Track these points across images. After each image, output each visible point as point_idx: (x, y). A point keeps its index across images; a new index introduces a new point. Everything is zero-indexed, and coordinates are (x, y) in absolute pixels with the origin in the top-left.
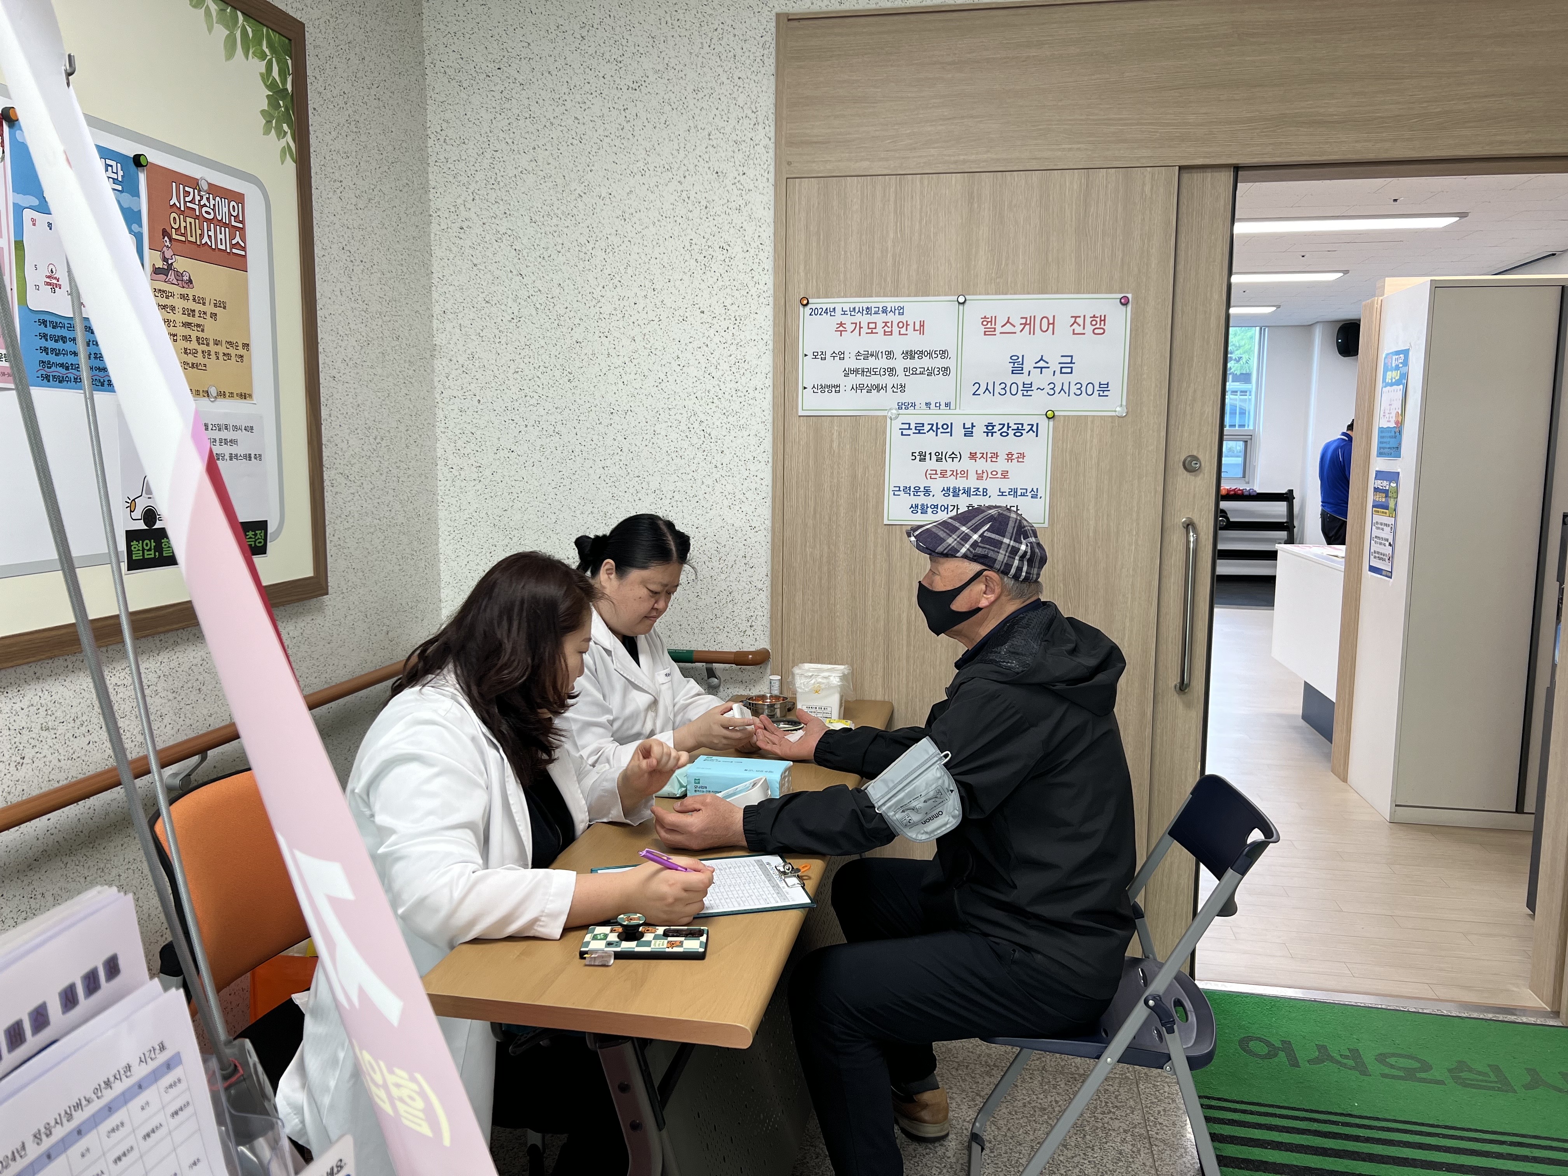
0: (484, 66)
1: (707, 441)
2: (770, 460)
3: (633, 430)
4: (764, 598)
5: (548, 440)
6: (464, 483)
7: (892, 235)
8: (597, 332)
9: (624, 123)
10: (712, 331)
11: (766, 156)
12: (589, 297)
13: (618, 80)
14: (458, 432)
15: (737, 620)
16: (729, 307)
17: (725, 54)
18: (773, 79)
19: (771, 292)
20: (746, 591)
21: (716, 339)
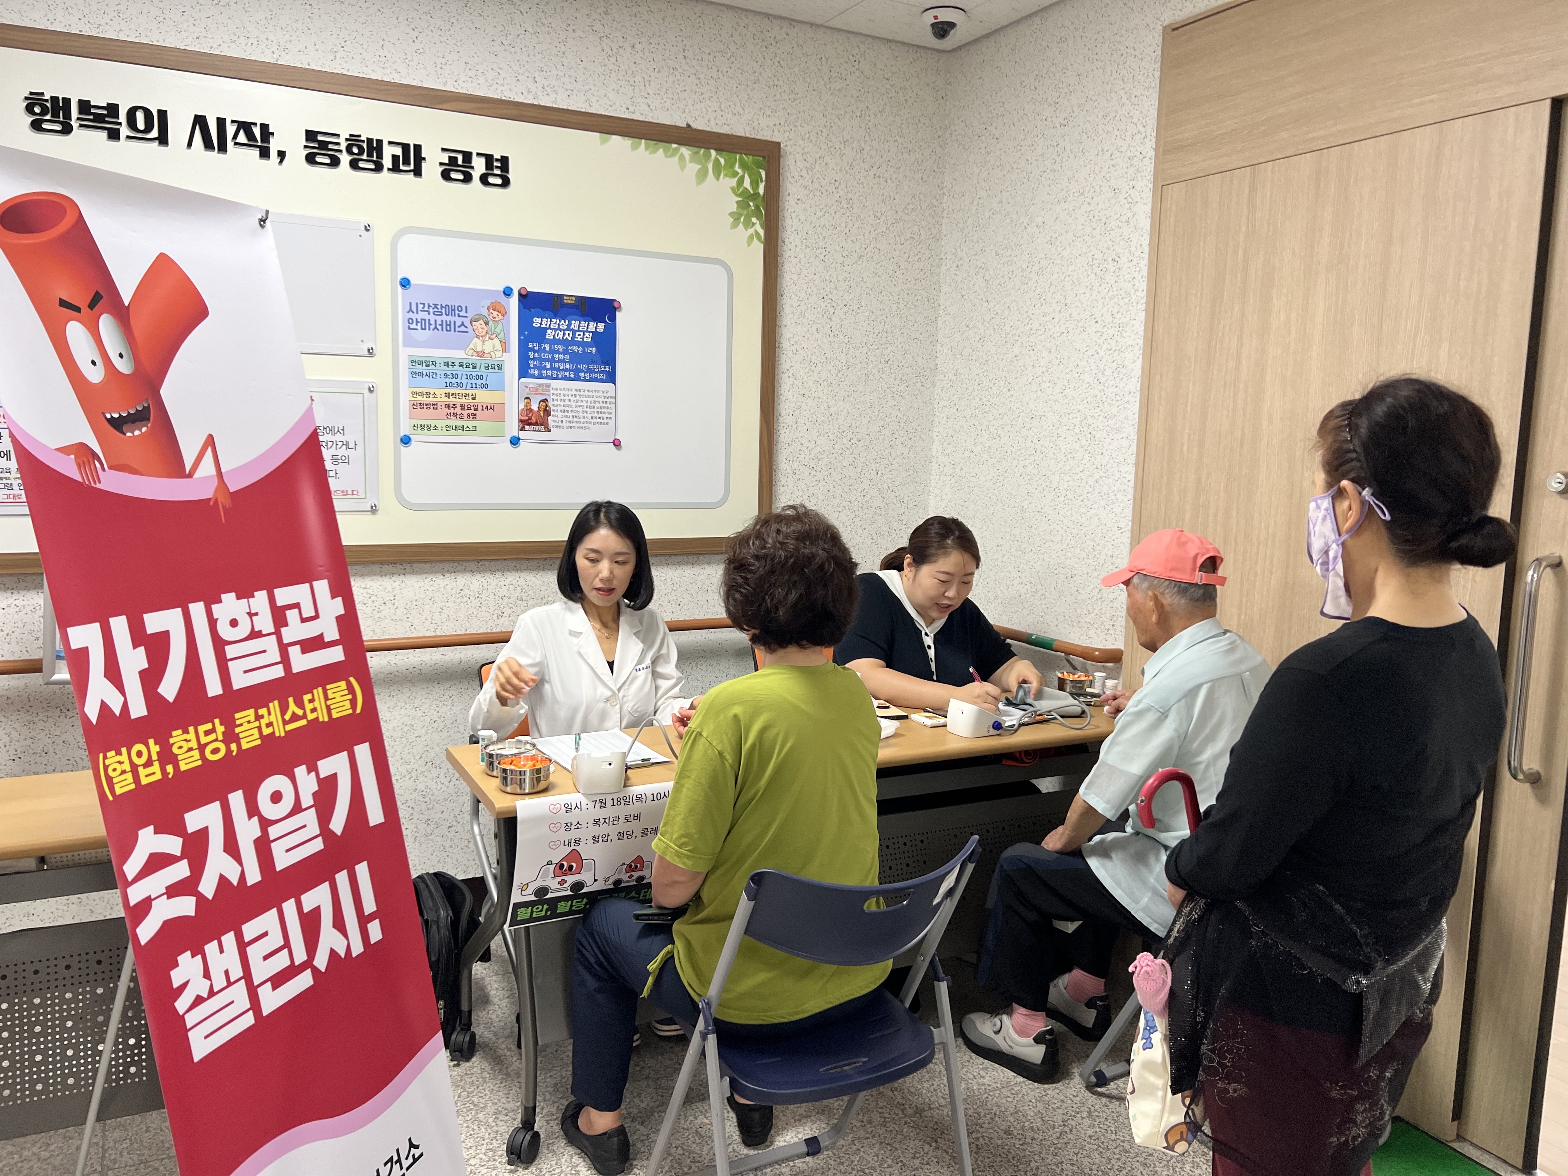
0: (977, 129)
1: (1093, 444)
2: (1135, 462)
3: (1045, 433)
8: (1028, 347)
11: (1148, 166)
12: (1026, 316)
14: (944, 435)
17: (1127, 76)
18: (1157, 91)
19: (1145, 298)
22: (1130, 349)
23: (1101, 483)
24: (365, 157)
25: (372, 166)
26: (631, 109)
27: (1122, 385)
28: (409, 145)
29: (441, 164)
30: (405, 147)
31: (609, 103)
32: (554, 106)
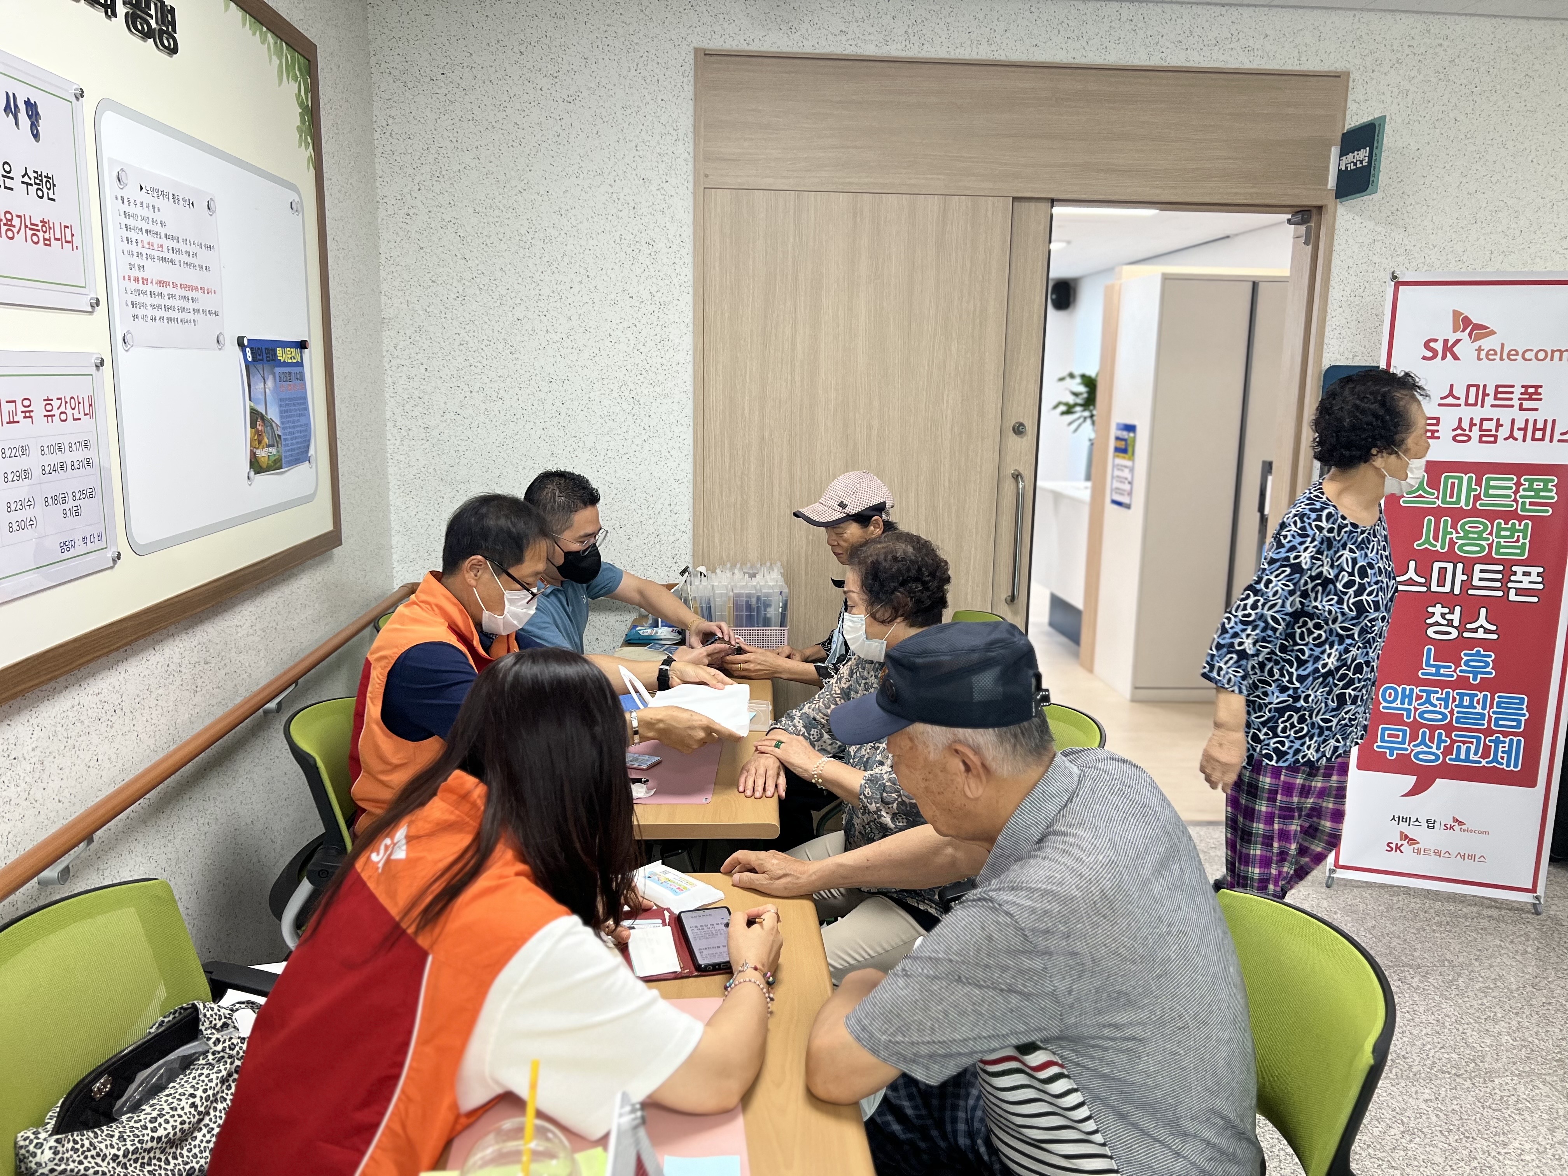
0: (428, 70)
1: (637, 407)
2: (691, 424)
3: (571, 397)
4: (687, 538)
5: (492, 404)
6: (413, 442)
7: (791, 239)
8: (537, 312)
9: (560, 131)
10: (640, 314)
11: (685, 167)
12: (529, 280)
13: (554, 92)
14: (406, 397)
15: (664, 558)
16: (654, 293)
17: (650, 78)
18: (691, 103)
19: (691, 283)
20: (672, 533)
21: (644, 321)
27: (668, 356)
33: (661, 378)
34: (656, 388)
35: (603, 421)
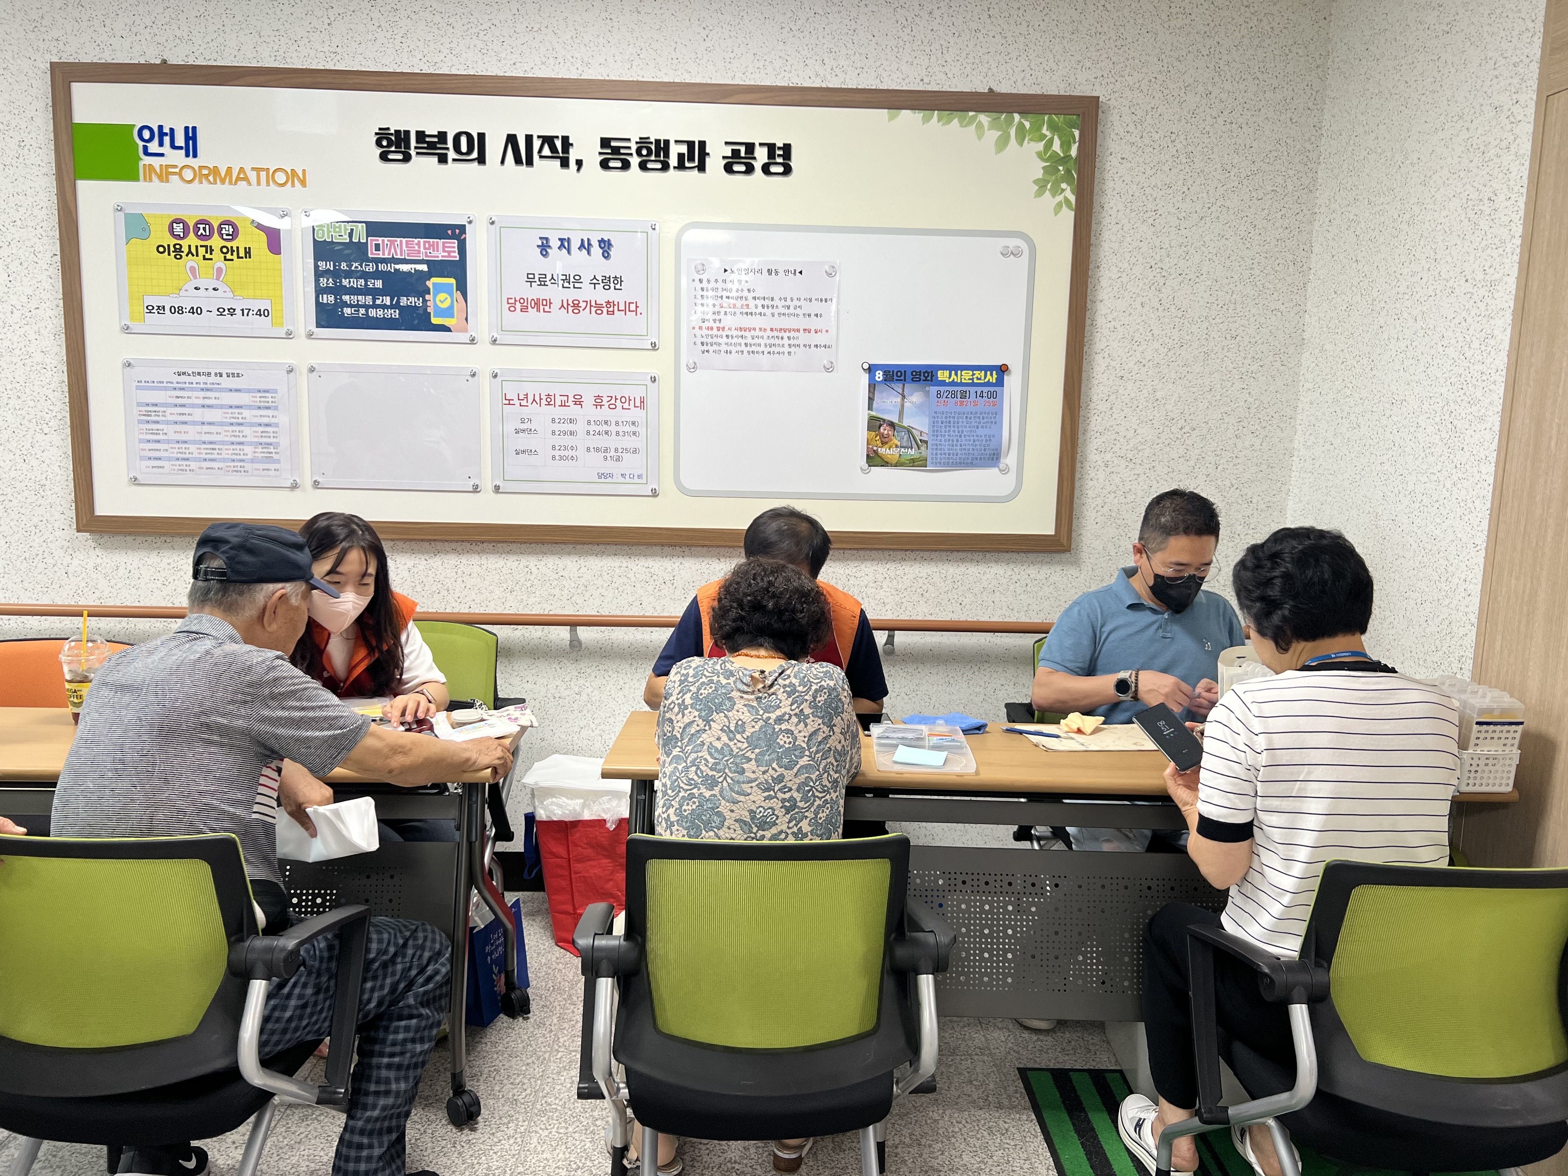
1: (1453, 436)
2: (1495, 461)
3: (1405, 422)
9: (1436, 75)
10: (1471, 303)
12: (1393, 277)
13: (1438, 27)
14: (1307, 424)
19: (1520, 247)
22: (1501, 313)
23: (1459, 486)
24: (653, 158)
25: (659, 166)
26: (926, 80)
27: (1488, 361)
28: (694, 142)
29: (724, 158)
30: (690, 144)
31: (901, 76)
32: (843, 86)
33: (1479, 393)
34: (1474, 409)
35: (1423, 455)
